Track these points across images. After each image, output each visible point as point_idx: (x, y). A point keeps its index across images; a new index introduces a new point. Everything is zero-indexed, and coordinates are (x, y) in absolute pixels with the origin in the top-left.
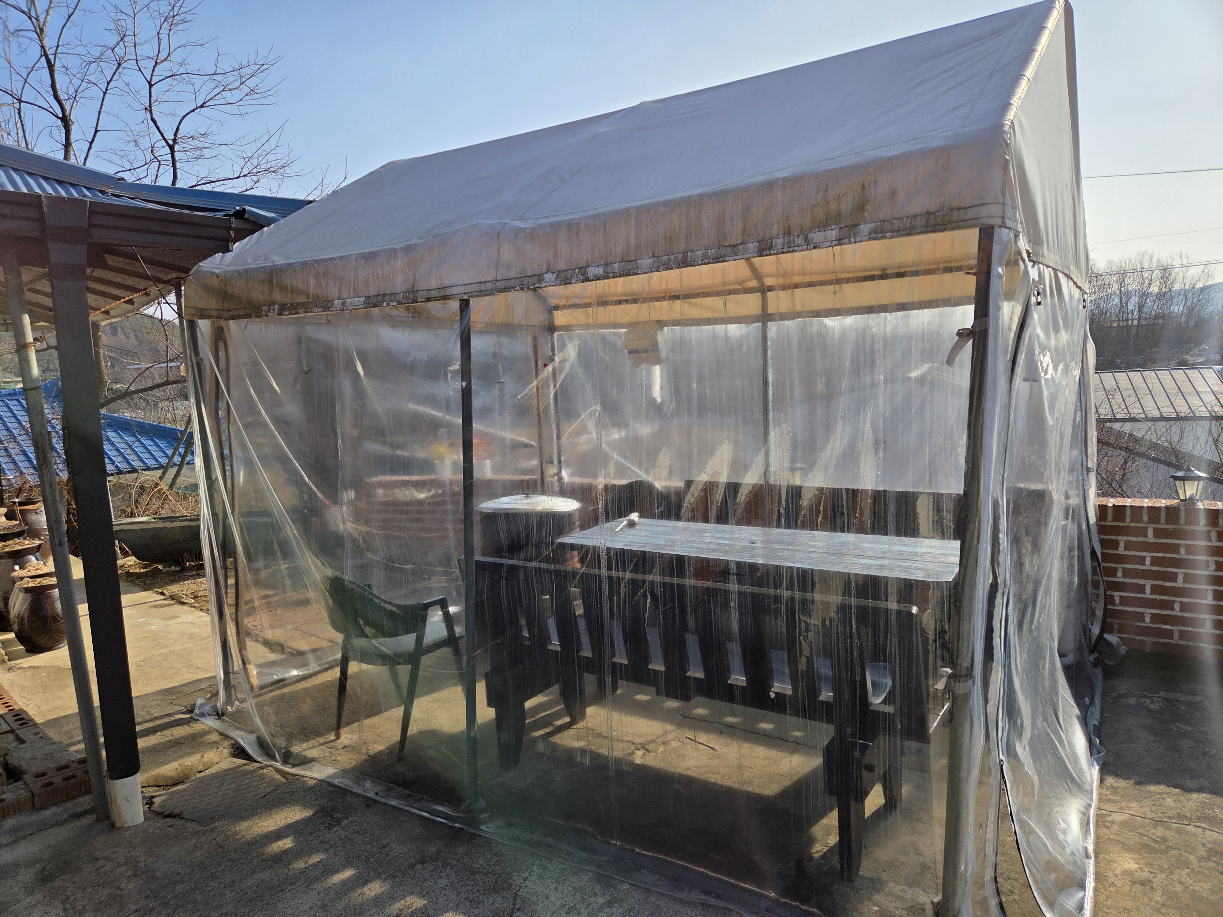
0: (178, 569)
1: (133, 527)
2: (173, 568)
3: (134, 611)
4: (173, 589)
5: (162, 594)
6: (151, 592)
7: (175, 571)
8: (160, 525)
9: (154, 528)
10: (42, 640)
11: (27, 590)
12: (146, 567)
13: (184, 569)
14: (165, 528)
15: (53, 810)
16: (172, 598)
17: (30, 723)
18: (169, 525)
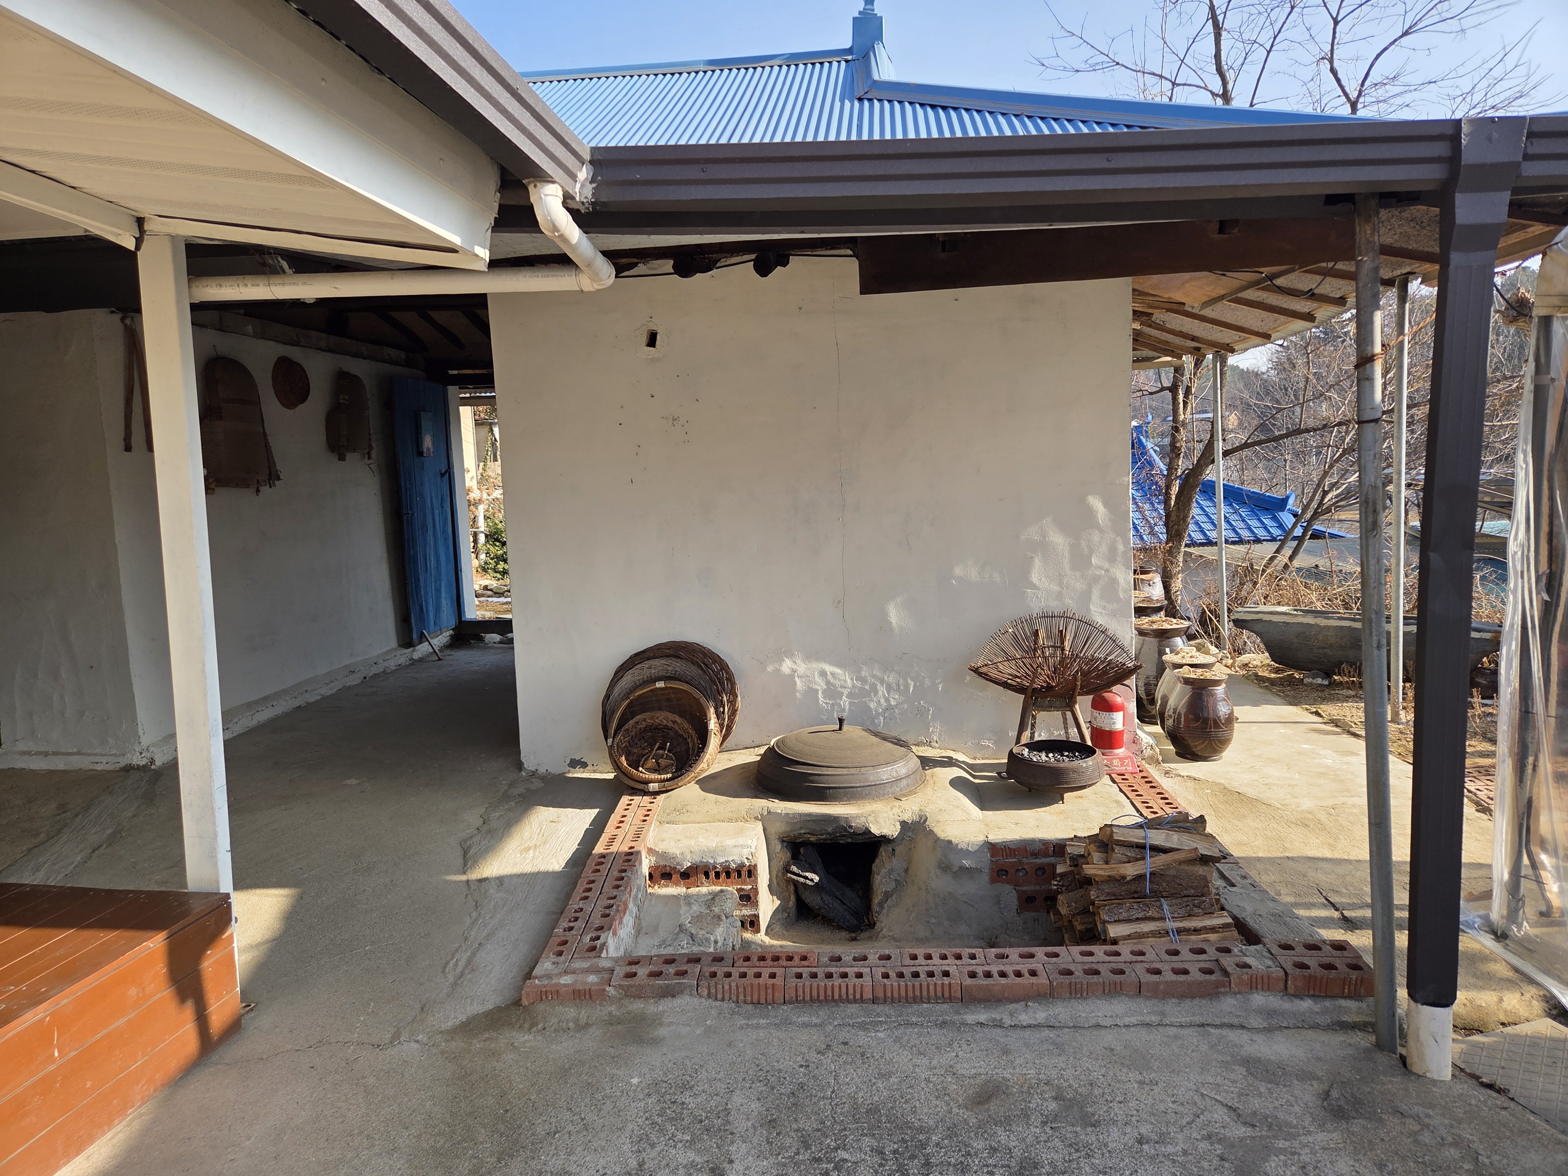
0: (1326, 682)
1: (1275, 618)
2: (1319, 681)
3: (1289, 732)
4: (1331, 710)
5: (1317, 714)
6: (1299, 707)
7: (1321, 685)
8: (1310, 620)
9: (1302, 624)
10: (1198, 747)
11: (1187, 681)
12: (1277, 671)
13: (1333, 685)
14: (1316, 625)
15: (1307, 1004)
16: (1335, 723)
17: (1229, 860)
18: (1322, 622)
